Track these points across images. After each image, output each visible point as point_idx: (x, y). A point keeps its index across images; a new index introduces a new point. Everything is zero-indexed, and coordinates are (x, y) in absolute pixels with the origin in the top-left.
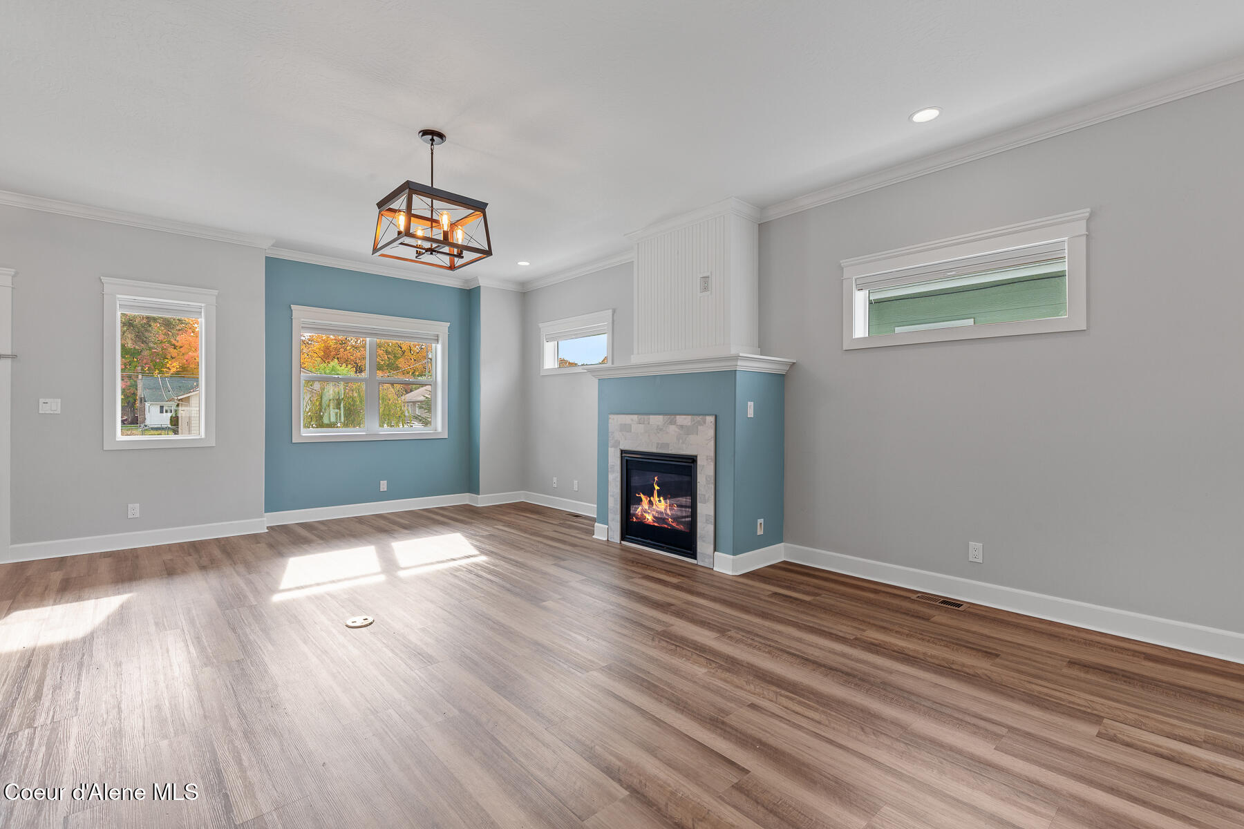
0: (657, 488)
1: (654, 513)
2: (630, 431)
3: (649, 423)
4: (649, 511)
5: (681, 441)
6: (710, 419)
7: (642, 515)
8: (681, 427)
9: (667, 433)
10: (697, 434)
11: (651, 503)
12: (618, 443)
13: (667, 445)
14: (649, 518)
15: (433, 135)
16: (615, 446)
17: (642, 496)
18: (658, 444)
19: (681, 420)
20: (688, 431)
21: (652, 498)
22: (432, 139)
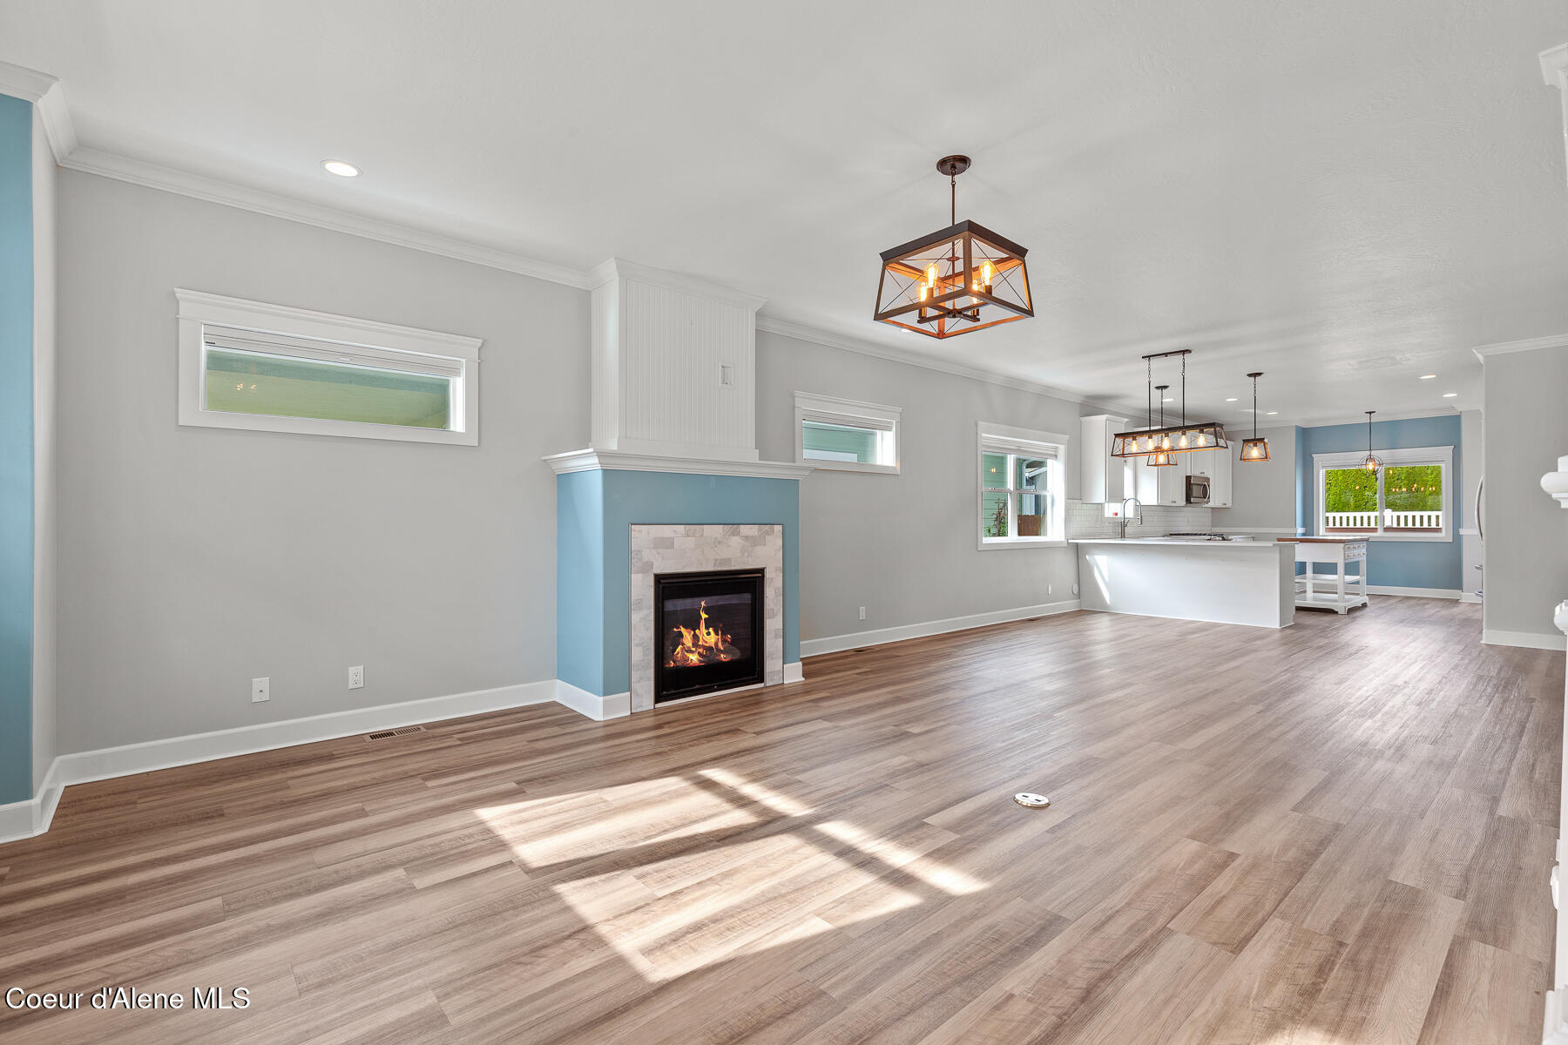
0: (704, 616)
1: (701, 650)
2: (672, 546)
3: (702, 535)
4: (694, 649)
5: (746, 554)
6: (778, 528)
7: (683, 655)
8: (747, 538)
9: (729, 546)
10: (765, 545)
11: (696, 637)
12: (651, 565)
13: (729, 560)
14: (694, 658)
15: (954, 165)
16: (643, 571)
17: (683, 629)
18: (716, 560)
19: (745, 530)
20: (754, 542)
21: (697, 631)
22: (953, 167)
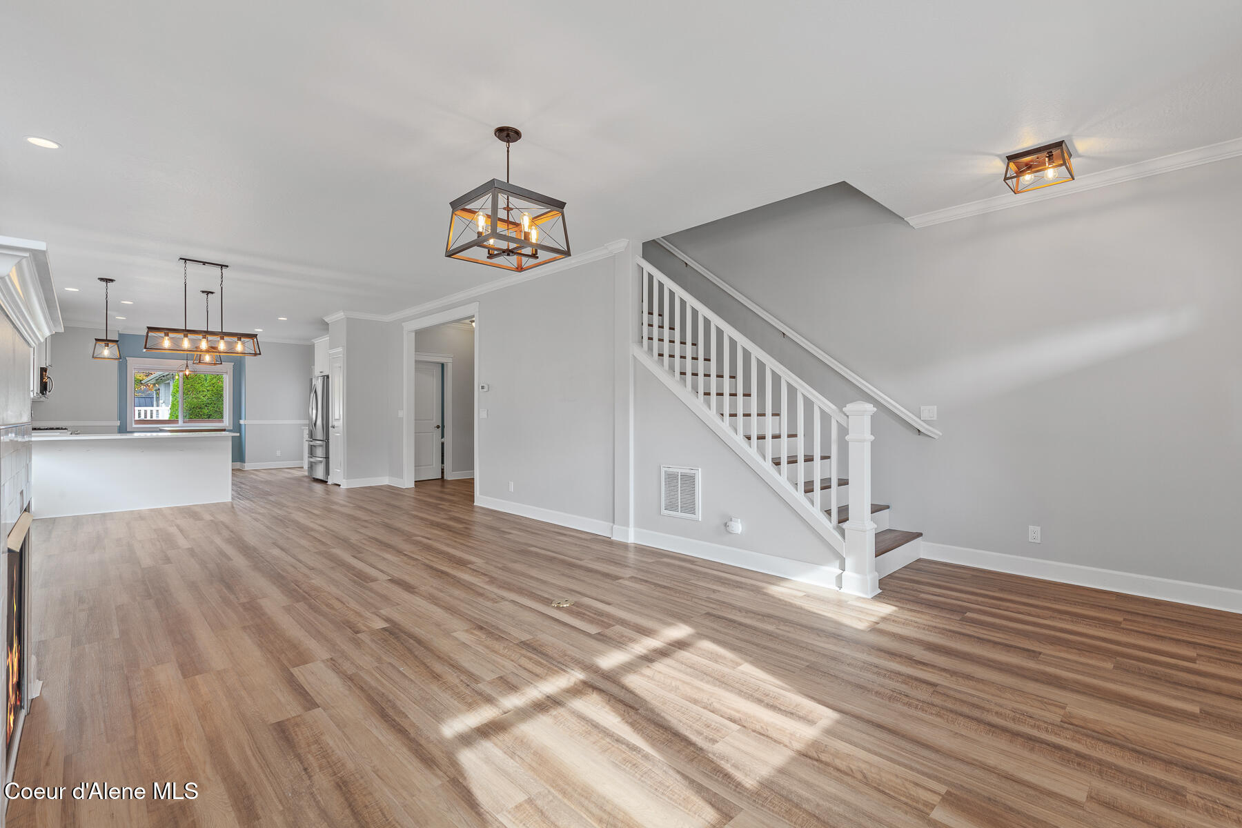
15: (508, 134)
22: (508, 135)
